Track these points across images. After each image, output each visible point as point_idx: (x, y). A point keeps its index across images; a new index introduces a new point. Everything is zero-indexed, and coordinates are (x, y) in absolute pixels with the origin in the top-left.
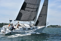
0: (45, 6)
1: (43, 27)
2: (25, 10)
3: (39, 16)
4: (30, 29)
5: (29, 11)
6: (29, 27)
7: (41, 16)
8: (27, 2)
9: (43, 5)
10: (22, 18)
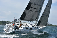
0: (49, 6)
1: (44, 27)
2: (29, 10)
3: (42, 16)
4: (32, 28)
5: (33, 11)
6: (31, 27)
7: (44, 17)
8: (32, 2)
9: (47, 6)
10: (25, 17)
